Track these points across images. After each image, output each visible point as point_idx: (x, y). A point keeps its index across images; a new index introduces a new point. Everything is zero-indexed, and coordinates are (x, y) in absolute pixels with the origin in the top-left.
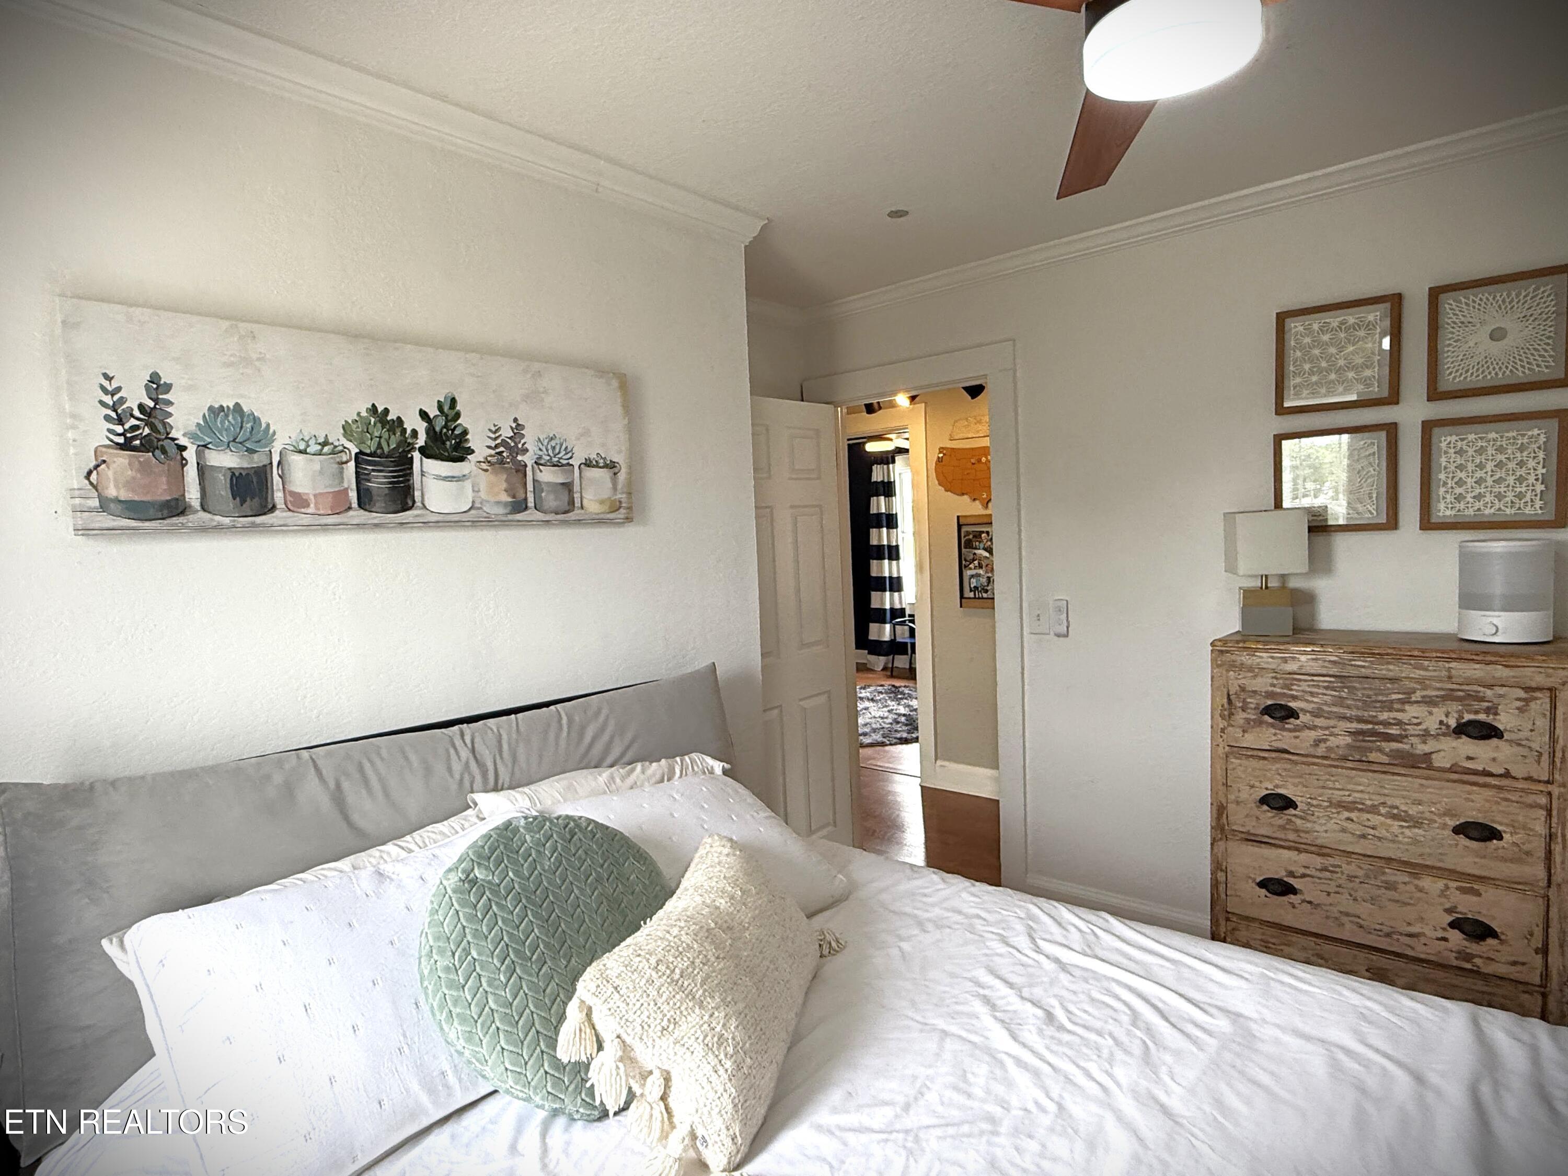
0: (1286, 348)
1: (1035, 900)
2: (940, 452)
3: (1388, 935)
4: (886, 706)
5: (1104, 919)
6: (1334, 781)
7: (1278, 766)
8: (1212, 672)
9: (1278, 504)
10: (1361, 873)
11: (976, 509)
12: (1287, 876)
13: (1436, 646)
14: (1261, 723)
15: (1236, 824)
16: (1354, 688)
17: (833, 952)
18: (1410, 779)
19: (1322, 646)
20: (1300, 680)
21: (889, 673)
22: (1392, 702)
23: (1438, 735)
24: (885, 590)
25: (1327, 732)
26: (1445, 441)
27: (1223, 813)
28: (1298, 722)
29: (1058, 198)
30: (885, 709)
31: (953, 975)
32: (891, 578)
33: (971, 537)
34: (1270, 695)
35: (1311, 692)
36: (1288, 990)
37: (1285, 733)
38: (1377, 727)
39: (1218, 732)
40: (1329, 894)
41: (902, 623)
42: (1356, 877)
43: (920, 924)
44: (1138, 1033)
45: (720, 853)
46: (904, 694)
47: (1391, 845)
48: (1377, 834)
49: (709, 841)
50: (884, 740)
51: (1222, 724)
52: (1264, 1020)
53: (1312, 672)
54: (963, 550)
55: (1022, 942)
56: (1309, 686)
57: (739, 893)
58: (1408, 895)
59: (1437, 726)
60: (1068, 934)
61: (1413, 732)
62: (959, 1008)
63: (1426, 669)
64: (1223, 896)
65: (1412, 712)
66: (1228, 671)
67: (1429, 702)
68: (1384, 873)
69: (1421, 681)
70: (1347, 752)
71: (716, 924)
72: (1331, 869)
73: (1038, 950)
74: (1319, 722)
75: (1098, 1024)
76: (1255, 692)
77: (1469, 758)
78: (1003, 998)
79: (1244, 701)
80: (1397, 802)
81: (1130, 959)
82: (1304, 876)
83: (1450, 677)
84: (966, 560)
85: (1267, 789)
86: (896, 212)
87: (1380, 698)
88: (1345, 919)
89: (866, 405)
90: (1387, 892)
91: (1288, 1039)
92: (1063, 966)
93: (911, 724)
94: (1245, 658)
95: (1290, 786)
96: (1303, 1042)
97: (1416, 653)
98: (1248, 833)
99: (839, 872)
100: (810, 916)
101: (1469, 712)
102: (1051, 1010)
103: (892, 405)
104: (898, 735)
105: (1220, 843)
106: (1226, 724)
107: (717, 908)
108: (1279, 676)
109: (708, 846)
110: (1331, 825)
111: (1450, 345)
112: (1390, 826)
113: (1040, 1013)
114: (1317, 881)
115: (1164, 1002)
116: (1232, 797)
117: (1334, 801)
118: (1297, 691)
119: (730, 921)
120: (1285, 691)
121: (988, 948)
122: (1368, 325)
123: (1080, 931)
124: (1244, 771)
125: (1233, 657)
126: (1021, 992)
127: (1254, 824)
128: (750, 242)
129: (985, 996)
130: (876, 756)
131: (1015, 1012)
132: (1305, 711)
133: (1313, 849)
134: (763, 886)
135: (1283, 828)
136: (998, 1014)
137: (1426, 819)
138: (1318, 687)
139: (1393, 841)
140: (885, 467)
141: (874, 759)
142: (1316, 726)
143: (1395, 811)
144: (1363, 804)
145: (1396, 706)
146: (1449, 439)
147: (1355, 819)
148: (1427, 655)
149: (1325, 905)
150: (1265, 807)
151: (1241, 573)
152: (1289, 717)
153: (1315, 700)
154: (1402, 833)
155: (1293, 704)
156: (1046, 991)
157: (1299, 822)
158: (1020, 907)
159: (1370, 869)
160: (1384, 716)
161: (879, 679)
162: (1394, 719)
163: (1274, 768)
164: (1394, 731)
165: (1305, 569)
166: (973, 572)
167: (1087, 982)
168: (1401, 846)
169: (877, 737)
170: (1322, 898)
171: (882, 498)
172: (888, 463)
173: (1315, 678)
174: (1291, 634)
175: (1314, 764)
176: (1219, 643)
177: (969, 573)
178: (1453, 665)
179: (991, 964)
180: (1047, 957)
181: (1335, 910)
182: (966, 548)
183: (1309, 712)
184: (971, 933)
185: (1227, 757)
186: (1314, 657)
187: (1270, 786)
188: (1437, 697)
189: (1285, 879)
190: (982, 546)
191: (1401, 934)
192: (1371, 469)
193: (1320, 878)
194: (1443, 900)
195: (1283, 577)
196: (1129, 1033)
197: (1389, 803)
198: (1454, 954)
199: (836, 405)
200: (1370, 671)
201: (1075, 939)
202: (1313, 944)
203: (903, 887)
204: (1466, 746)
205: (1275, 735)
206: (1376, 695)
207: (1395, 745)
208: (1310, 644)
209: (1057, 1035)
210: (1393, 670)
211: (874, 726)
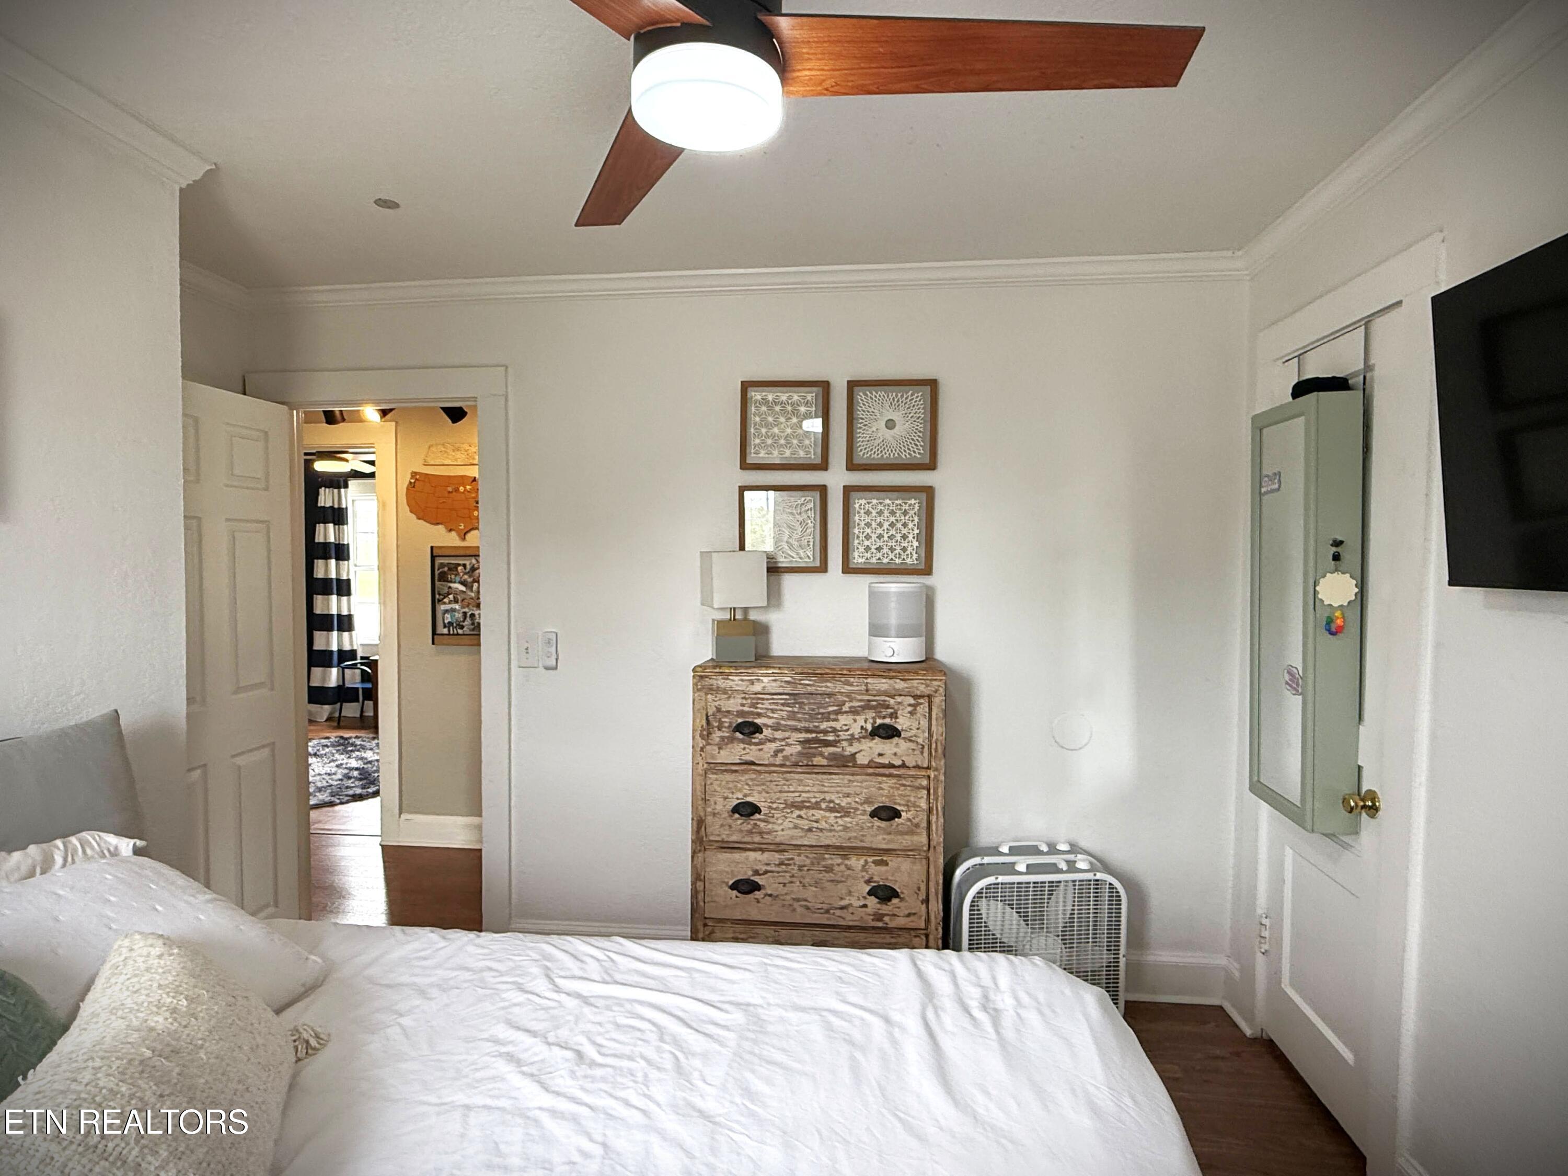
0: (749, 413)
1: (547, 938)
2: (412, 477)
3: (827, 912)
4: (333, 761)
5: (617, 943)
6: (789, 785)
7: (747, 776)
8: (694, 695)
9: (742, 547)
10: (808, 862)
11: (451, 540)
12: (753, 875)
13: (856, 666)
14: (732, 740)
15: (712, 835)
16: (803, 703)
17: (311, 1051)
18: (841, 776)
19: (780, 668)
20: (763, 699)
21: (336, 724)
22: (829, 713)
23: (860, 738)
24: (332, 630)
25: (783, 743)
26: (859, 503)
27: (701, 827)
28: (761, 736)
29: (576, 225)
30: (332, 764)
31: (467, 1040)
32: (339, 616)
33: (446, 569)
34: (741, 714)
35: (772, 710)
36: (784, 972)
37: (753, 747)
38: (819, 735)
39: (698, 751)
40: (785, 885)
41: (353, 667)
42: (804, 866)
43: (422, 992)
44: (667, 1047)
45: (148, 955)
46: (353, 745)
47: (829, 834)
48: (820, 827)
49: (126, 943)
50: (333, 799)
51: (701, 743)
52: (769, 1004)
53: (773, 691)
54: (437, 583)
55: (541, 985)
56: (770, 704)
57: (185, 1003)
58: (840, 874)
59: (860, 731)
60: (584, 966)
61: (843, 737)
62: (478, 1075)
63: (852, 685)
64: (702, 904)
65: (844, 720)
66: (706, 694)
67: (854, 712)
68: (824, 859)
69: (849, 695)
70: (798, 759)
71: (153, 1051)
72: (786, 862)
73: (558, 989)
74: (779, 735)
75: (627, 1050)
76: (728, 712)
77: (880, 755)
78: (526, 1050)
79: (720, 721)
80: (833, 797)
81: (649, 977)
82: (766, 872)
83: (867, 690)
84: (439, 594)
85: (738, 799)
86: (385, 201)
87: (822, 711)
88: (796, 905)
89: (324, 412)
90: (827, 875)
91: (792, 1016)
92: (585, 1000)
93: (366, 778)
94: (720, 682)
95: (756, 794)
96: (801, 1014)
97: (845, 672)
98: (723, 841)
99: (311, 953)
100: (278, 1012)
101: (880, 717)
102: (579, 1048)
103: (357, 418)
104: (351, 792)
105: (699, 855)
106: (704, 743)
107: (152, 1029)
108: (747, 696)
109: (124, 950)
110: (787, 824)
111: (860, 428)
112: (829, 817)
113: (569, 1054)
114: (776, 875)
115: (684, 1011)
116: (709, 810)
117: (789, 803)
118: (761, 709)
119: (174, 1043)
120: (752, 709)
121: (503, 1000)
122: (807, 403)
123: (598, 960)
124: (720, 785)
125: (711, 682)
126: (546, 1038)
127: (728, 832)
128: (188, 185)
129: (508, 1053)
130: (321, 818)
131: (543, 1061)
132: (767, 726)
133: (772, 847)
134: (218, 989)
135: (750, 832)
136: (524, 1069)
137: (852, 808)
138: (777, 704)
139: (831, 831)
140: (336, 491)
141: (319, 822)
142: (775, 739)
143: (832, 805)
144: (809, 802)
145: (832, 717)
146: (860, 501)
147: (804, 816)
148: (852, 673)
149: (782, 895)
150: (737, 816)
151: (716, 606)
152: (754, 733)
153: (775, 716)
154: (837, 822)
155: (758, 721)
156: (571, 1030)
157: (762, 825)
158: (531, 948)
159: (815, 858)
160: (824, 725)
161: (322, 731)
162: (831, 727)
163: (743, 779)
164: (831, 737)
165: (765, 604)
166: (448, 607)
167: (612, 1010)
168: (836, 834)
169: (324, 797)
170: (782, 890)
171: (331, 526)
172: (339, 487)
173: (775, 697)
174: (753, 659)
175: (774, 772)
176: (700, 669)
177: (443, 607)
178: (869, 680)
179: (509, 1017)
180: (568, 994)
181: (788, 897)
182: (439, 580)
183: (771, 727)
184: (482, 988)
185: (706, 773)
186: (773, 678)
187: (740, 796)
188: (859, 707)
189: (752, 878)
190: (458, 579)
191: (836, 908)
192: (809, 521)
193: (778, 872)
194: (864, 874)
195: (746, 610)
196: (659, 1050)
197: (828, 798)
198: (872, 917)
199: (292, 406)
200: (814, 688)
201: (593, 969)
202: (772, 932)
203: (397, 954)
204: (878, 745)
205: (744, 749)
206: (818, 708)
207: (831, 749)
208: (770, 667)
209: (589, 1072)
210: (828, 687)
211: (319, 784)
